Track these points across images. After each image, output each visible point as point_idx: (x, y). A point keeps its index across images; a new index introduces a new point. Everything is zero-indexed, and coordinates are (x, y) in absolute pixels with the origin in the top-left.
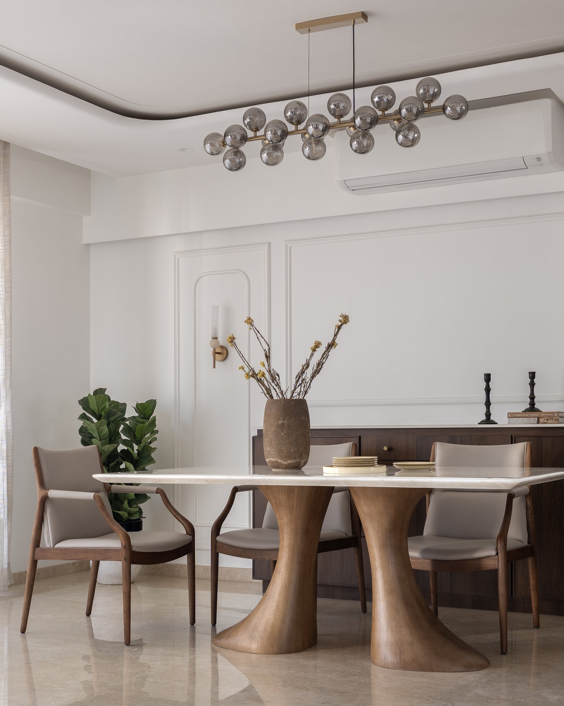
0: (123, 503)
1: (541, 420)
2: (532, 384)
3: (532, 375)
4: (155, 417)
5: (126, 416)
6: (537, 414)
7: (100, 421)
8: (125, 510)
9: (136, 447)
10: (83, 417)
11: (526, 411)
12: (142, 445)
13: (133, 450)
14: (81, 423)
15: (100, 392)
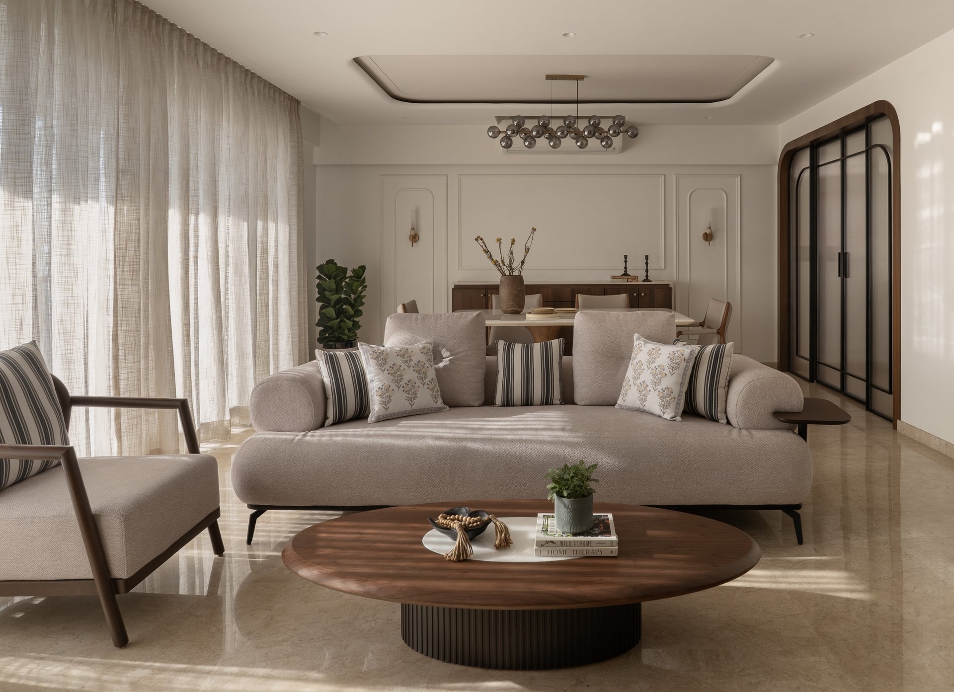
0: (344, 330)
1: (629, 280)
2: (626, 261)
3: (626, 257)
4: (365, 277)
5: (347, 276)
6: (627, 277)
7: (330, 281)
8: (345, 335)
9: (353, 296)
10: (319, 277)
11: (623, 275)
12: (357, 295)
13: (351, 298)
14: (318, 281)
15: (331, 262)
